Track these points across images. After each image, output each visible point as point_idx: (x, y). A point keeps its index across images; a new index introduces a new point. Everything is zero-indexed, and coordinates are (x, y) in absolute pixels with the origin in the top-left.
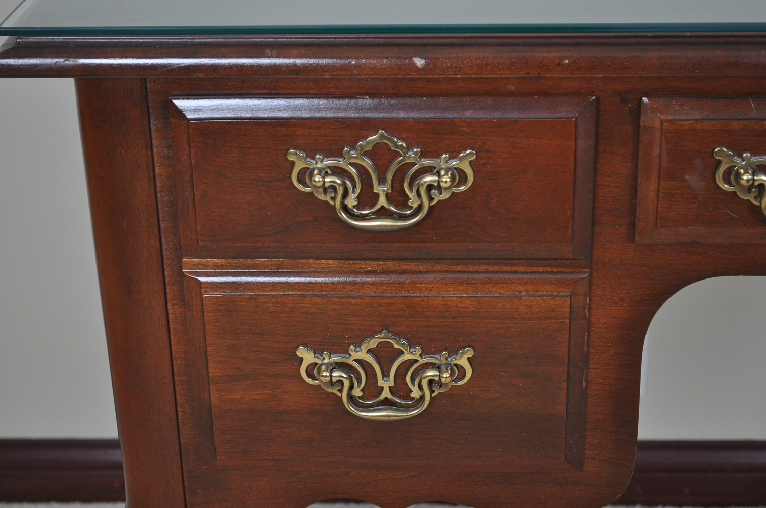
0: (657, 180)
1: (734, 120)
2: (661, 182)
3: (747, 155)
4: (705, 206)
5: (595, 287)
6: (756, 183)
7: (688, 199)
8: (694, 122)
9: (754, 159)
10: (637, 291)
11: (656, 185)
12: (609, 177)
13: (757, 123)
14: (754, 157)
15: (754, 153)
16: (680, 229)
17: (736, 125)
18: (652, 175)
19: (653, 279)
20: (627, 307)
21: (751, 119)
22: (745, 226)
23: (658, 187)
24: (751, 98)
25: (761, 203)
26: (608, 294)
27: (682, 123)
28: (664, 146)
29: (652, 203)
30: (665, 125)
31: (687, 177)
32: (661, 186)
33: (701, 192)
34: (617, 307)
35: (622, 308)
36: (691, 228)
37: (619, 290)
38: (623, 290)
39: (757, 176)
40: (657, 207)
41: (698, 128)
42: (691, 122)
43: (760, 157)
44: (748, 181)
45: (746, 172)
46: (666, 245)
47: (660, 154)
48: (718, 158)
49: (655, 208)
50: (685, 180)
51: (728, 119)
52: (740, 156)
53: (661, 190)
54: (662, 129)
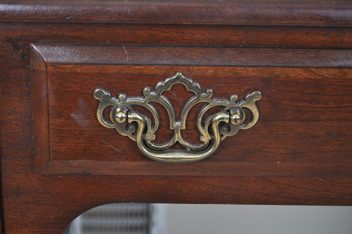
0: (47, 118)
1: (110, 64)
2: (51, 120)
3: (122, 97)
4: (91, 141)
5: (6, 211)
6: (130, 121)
7: (75, 135)
8: (74, 65)
9: (129, 100)
10: (43, 216)
11: (47, 122)
12: (10, 115)
13: (129, 68)
14: (130, 98)
15: (129, 95)
16: (71, 161)
17: (113, 70)
18: (43, 113)
19: (56, 205)
20: (36, 229)
21: (125, 64)
22: (127, 160)
23: (49, 124)
24: (124, 46)
25: (136, 139)
26: (19, 218)
27: (64, 66)
28: (50, 88)
29: (45, 138)
30: (49, 68)
31: (72, 115)
32: (50, 123)
33: (86, 129)
34: (27, 229)
35: (32, 230)
36: (80, 160)
37: (28, 215)
38: (31, 214)
39: (130, 115)
40: (49, 141)
41: (79, 71)
42: (72, 66)
43: (135, 98)
44: (122, 118)
45: (122, 111)
46: (64, 175)
47: (47, 95)
48: (97, 98)
49: (48, 142)
50: (71, 118)
51: (104, 64)
52: (117, 97)
53: (51, 127)
54: (47, 72)
